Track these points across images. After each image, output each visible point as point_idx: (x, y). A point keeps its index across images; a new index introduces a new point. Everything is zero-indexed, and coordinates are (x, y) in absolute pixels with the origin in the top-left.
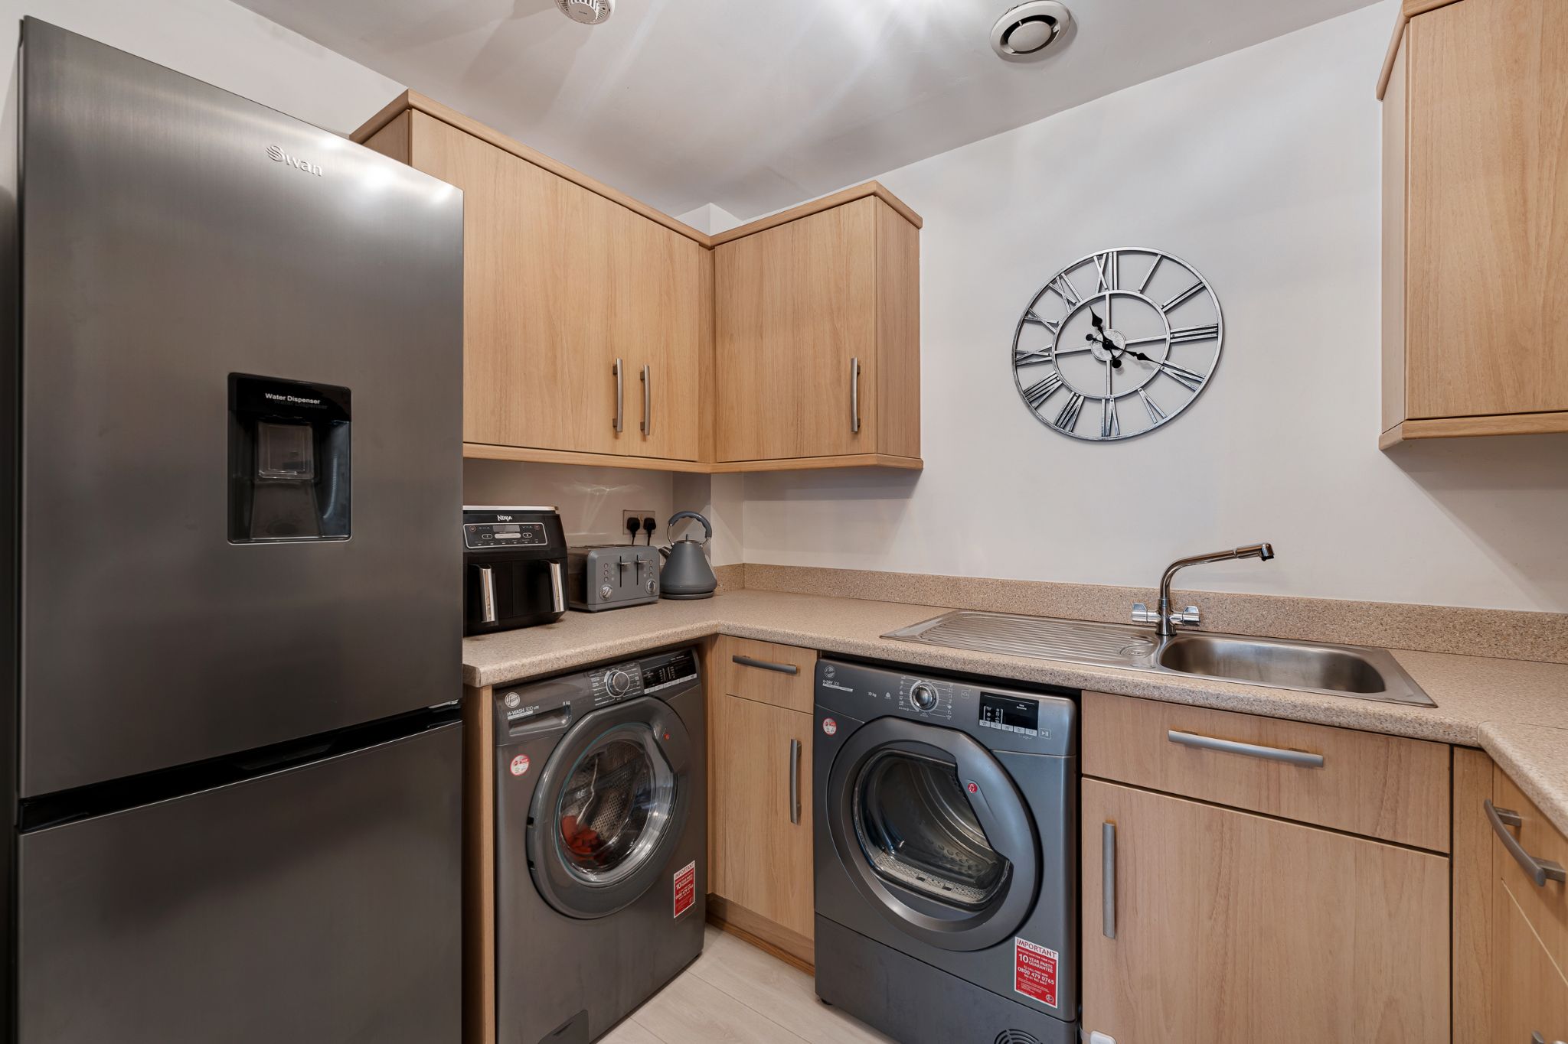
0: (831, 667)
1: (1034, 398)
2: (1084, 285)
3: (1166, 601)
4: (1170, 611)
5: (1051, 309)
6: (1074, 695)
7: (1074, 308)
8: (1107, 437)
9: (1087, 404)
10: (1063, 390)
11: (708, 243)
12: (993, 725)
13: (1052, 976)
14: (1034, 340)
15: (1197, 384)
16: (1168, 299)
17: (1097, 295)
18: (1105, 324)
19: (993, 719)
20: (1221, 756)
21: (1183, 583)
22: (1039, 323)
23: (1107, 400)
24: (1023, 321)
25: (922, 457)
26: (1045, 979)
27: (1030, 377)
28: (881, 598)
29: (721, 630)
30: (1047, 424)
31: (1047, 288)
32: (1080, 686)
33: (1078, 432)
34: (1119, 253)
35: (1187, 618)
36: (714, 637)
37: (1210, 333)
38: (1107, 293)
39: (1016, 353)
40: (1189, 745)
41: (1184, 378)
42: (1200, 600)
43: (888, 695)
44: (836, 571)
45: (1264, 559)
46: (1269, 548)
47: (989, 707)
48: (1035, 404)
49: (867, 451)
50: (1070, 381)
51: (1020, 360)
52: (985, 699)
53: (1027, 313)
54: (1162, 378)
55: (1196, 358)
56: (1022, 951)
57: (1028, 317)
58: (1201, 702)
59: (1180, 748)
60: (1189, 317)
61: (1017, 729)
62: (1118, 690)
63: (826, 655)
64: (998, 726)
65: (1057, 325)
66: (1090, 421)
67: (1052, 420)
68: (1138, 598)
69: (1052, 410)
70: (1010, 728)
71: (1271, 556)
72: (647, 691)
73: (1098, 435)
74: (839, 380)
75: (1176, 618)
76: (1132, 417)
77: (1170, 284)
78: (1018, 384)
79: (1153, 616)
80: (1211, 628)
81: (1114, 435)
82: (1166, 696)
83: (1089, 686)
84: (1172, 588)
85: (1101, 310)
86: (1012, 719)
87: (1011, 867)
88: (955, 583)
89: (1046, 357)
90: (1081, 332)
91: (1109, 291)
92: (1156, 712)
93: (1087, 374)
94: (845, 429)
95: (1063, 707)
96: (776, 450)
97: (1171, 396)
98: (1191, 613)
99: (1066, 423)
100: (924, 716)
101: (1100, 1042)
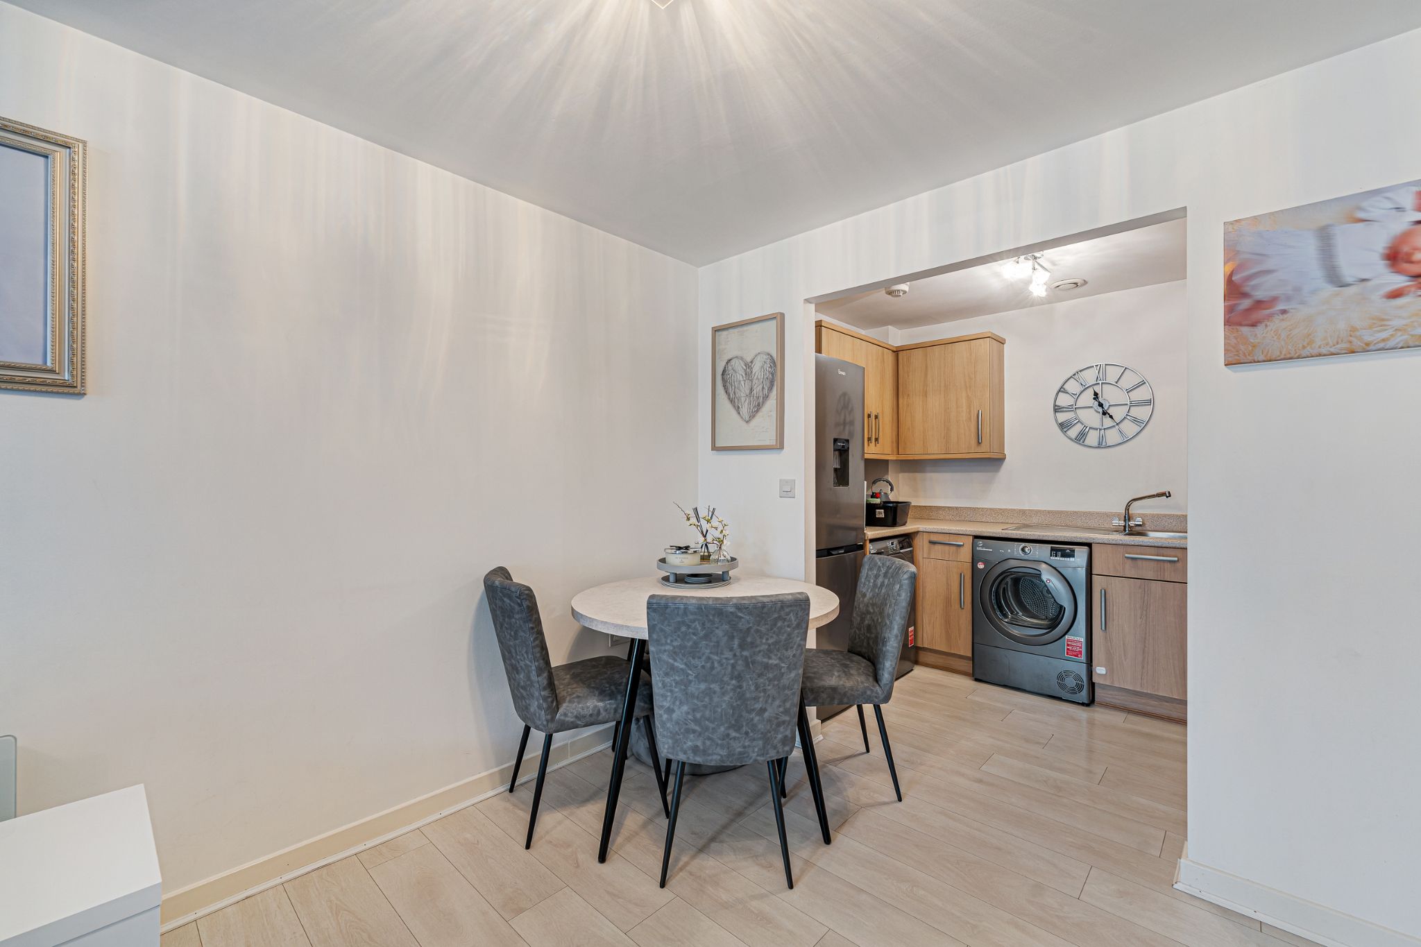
0: (980, 542)
1: (1064, 427)
2: (1090, 377)
3: (1128, 517)
4: (1129, 520)
5: (1073, 387)
6: (1089, 545)
7: (1084, 388)
8: (1100, 446)
9: (1090, 430)
10: (1079, 424)
11: (895, 350)
12: (1056, 558)
13: (1081, 648)
14: (1064, 400)
15: (1143, 425)
16: (1129, 386)
17: (1095, 383)
18: (1100, 395)
19: (1056, 556)
20: (1144, 562)
21: (1136, 509)
22: (1067, 393)
23: (1100, 429)
24: (1059, 391)
25: (1005, 452)
26: (1078, 649)
27: (1062, 417)
28: (983, 520)
29: (921, 529)
30: (1071, 439)
31: (1071, 377)
32: (1091, 542)
33: (1086, 443)
34: (1106, 365)
35: (1137, 523)
36: (917, 533)
37: (1148, 402)
38: (1100, 382)
39: (1055, 405)
40: (1132, 559)
41: (1136, 421)
42: (1142, 516)
43: (1009, 551)
44: (957, 508)
45: (1167, 497)
46: (1169, 493)
47: (1054, 552)
48: (1065, 430)
49: (984, 451)
50: (1083, 420)
51: (1057, 409)
52: (1052, 549)
53: (1062, 387)
54: (1126, 420)
55: (1141, 413)
56: (1068, 640)
57: (1062, 390)
58: (1137, 544)
59: (1130, 561)
60: (1138, 395)
61: (1066, 559)
62: (1106, 542)
63: (976, 537)
64: (1058, 558)
65: (1076, 394)
66: (1092, 438)
67: (1074, 437)
68: (1118, 515)
69: (1074, 432)
70: (1063, 559)
71: (1170, 496)
72: (901, 551)
73: (1096, 444)
74: (970, 419)
75: (1132, 523)
76: (1112, 436)
77: (1129, 380)
78: (1056, 420)
79: (1122, 523)
80: (1148, 528)
81: (1104, 444)
82: (1124, 543)
83: (1095, 541)
84: (1130, 512)
85: (1098, 389)
86: (1065, 555)
87: (1065, 608)
88: (1023, 512)
89: (1070, 408)
90: (1087, 398)
91: (1101, 381)
92: (1121, 549)
93: (1091, 417)
94: (974, 442)
95: (1086, 549)
96: (935, 450)
97: (1129, 428)
98: (1139, 521)
99: (1080, 438)
100: (1026, 557)
101: (1100, 670)
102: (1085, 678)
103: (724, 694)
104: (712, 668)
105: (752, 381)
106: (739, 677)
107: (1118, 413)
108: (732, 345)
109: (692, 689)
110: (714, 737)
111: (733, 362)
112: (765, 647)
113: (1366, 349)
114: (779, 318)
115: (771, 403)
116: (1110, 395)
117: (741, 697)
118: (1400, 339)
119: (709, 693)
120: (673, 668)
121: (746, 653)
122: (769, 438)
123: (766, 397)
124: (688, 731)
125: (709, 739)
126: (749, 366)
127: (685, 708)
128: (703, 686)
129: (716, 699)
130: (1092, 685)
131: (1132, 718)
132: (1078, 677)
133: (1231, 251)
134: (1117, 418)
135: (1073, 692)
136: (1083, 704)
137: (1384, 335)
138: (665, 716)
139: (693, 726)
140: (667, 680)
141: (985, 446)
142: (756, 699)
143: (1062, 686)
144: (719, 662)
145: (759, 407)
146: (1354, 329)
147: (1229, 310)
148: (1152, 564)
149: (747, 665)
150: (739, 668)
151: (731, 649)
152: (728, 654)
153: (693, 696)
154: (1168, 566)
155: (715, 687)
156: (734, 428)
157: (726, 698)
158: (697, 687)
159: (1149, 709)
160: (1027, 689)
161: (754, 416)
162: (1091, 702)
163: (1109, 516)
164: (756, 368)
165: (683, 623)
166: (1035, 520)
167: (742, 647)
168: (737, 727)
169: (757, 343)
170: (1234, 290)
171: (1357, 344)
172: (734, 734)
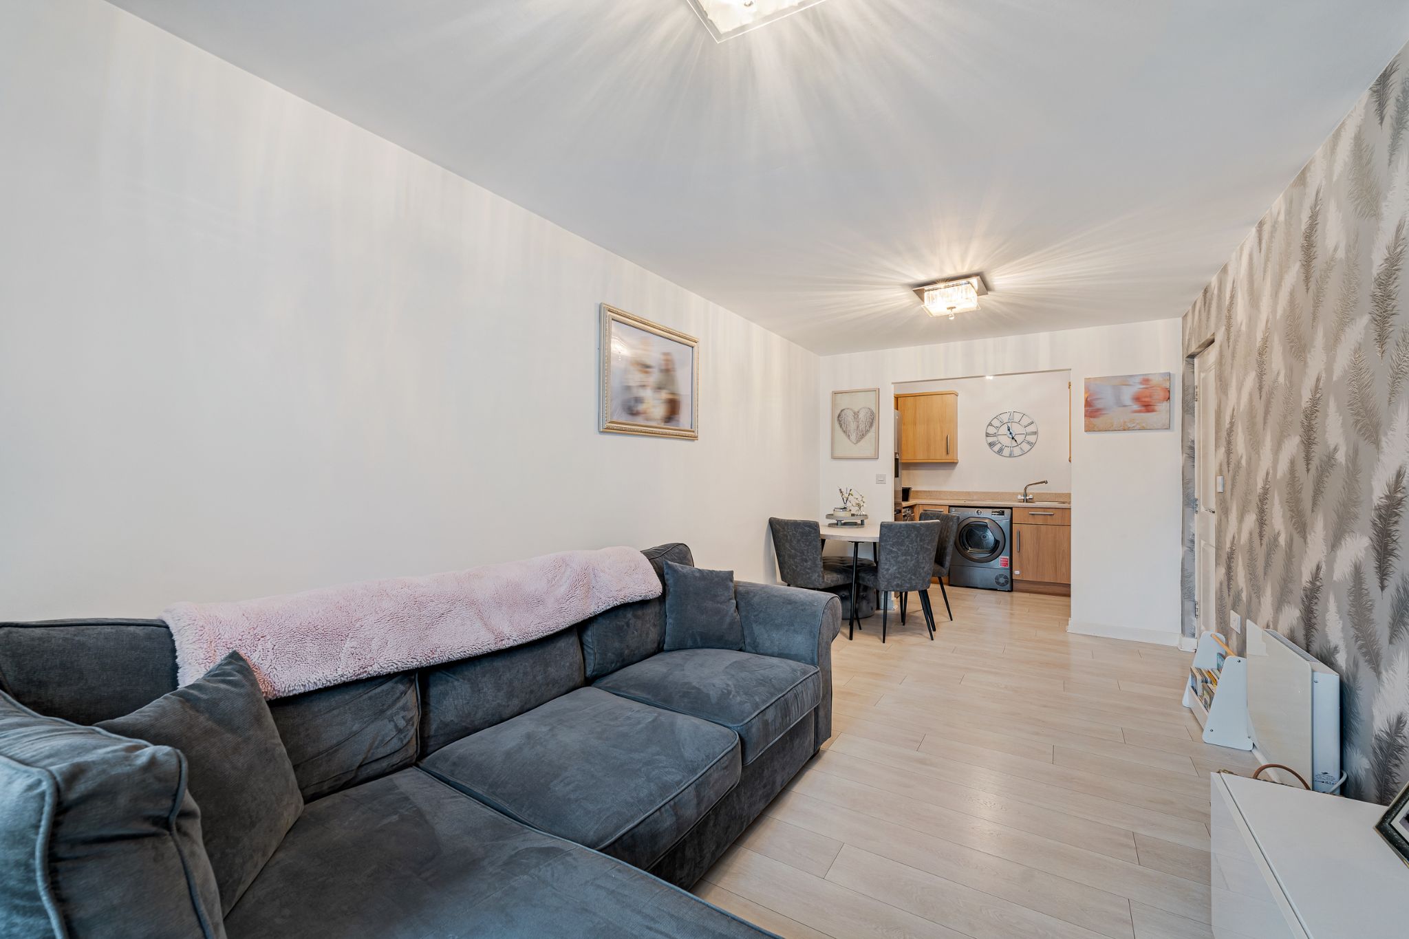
0: (953, 509)
1: (991, 445)
2: (1005, 418)
3: (1026, 495)
5: (996, 423)
6: (1011, 508)
7: (1002, 423)
8: (1010, 456)
9: (1005, 447)
10: (999, 443)
13: (1007, 561)
14: (992, 430)
15: (1032, 444)
16: (1026, 424)
17: (1008, 421)
18: (1010, 428)
19: (995, 515)
20: (1038, 516)
21: (1029, 490)
22: (993, 426)
23: (1011, 447)
25: (958, 460)
26: (1006, 563)
27: (990, 440)
29: (919, 503)
30: (995, 452)
31: (996, 417)
33: (1003, 454)
34: (1013, 412)
36: (915, 505)
37: (1035, 433)
39: (986, 433)
41: (1029, 442)
42: (1031, 494)
43: (970, 513)
44: (929, 491)
45: (1046, 484)
46: (1047, 481)
47: (993, 513)
48: (992, 447)
49: (951, 458)
50: (1001, 441)
51: (988, 435)
52: (992, 511)
54: (1024, 443)
55: (1032, 438)
56: (1001, 558)
57: (990, 424)
58: (1033, 507)
59: (1031, 515)
60: (1030, 429)
61: (999, 515)
62: (1017, 506)
63: (950, 506)
65: (998, 427)
66: (1006, 452)
67: (996, 450)
68: (1020, 494)
69: (996, 448)
71: (1048, 483)
73: (1008, 455)
74: (942, 439)
75: (1028, 498)
76: (1017, 451)
77: (1025, 421)
78: (987, 441)
79: (1023, 497)
81: (1012, 455)
82: (1026, 506)
83: (1013, 506)
84: (1027, 492)
85: (1009, 425)
87: (999, 542)
88: (968, 493)
89: (995, 435)
90: (1004, 430)
91: (1011, 421)
92: (1027, 509)
93: (1006, 440)
94: (944, 453)
95: (1010, 510)
96: (920, 457)
97: (1026, 447)
98: (1031, 496)
99: (1000, 452)
100: (979, 516)
101: (1017, 572)
102: (1009, 577)
103: (912, 561)
104: (909, 550)
105: (858, 422)
106: (918, 554)
107: (1019, 439)
108: (844, 402)
109: (899, 559)
110: (906, 579)
111: (845, 411)
112: (927, 541)
113: (1129, 429)
114: (877, 391)
115: (871, 434)
116: (1016, 429)
117: (918, 562)
118: (1138, 427)
119: (906, 560)
120: (891, 551)
121: (921, 543)
122: (870, 452)
123: (867, 431)
124: (895, 577)
125: (904, 580)
126: (856, 414)
127: (895, 568)
128: (904, 558)
129: (908, 563)
130: (1012, 580)
131: (1032, 594)
132: (1006, 577)
133: (1087, 389)
134: (1019, 442)
135: (1003, 585)
136: (1008, 591)
137: (1133, 425)
138: (885, 572)
139: (898, 575)
140: (888, 556)
141: (949, 457)
142: (922, 563)
143: (998, 583)
144: (912, 548)
145: (863, 436)
146: (1125, 422)
147: (1086, 411)
148: (1043, 517)
149: (921, 548)
150: (919, 549)
151: (917, 542)
152: (915, 544)
153: (899, 562)
154: (1049, 517)
155: (909, 558)
156: (846, 446)
157: (913, 562)
158: (902, 558)
159: (1040, 590)
160: (979, 587)
161: (860, 441)
162: (1011, 590)
163: (1017, 494)
164: (861, 416)
165: (899, 532)
166: (975, 498)
167: (921, 540)
168: (915, 575)
169: (862, 403)
170: (1088, 404)
171: (1126, 428)
172: (913, 577)
